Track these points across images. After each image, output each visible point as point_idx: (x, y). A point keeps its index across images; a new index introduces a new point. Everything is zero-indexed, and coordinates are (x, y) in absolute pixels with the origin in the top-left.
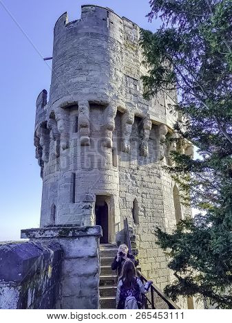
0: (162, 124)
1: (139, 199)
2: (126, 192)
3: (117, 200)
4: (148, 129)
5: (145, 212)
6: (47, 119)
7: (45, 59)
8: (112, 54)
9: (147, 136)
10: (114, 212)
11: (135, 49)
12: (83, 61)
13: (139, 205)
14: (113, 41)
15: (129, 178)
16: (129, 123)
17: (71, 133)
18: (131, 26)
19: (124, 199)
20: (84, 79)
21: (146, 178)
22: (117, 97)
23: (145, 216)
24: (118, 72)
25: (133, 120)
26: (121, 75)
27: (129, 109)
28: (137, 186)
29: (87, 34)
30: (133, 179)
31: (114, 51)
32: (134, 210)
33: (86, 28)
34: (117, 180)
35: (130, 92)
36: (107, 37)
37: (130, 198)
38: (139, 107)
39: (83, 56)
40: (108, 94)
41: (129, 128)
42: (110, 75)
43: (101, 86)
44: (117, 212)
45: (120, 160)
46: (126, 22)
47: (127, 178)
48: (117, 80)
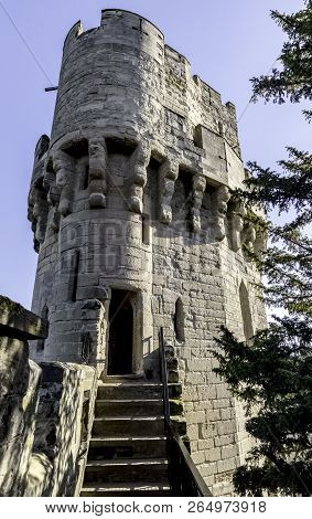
0: (222, 185)
1: (185, 298)
2: (163, 286)
3: (148, 299)
4: (200, 189)
5: (194, 320)
6: (44, 173)
7: (47, 90)
8: (146, 76)
9: (199, 201)
10: (142, 319)
11: (182, 88)
12: (100, 81)
13: (186, 309)
14: (148, 58)
15: (169, 264)
16: (171, 177)
17: (76, 190)
18: (177, 58)
19: (161, 298)
20: (99, 106)
21: (197, 267)
22: (151, 136)
23: (195, 328)
24: (154, 102)
25: (176, 173)
26: (158, 107)
27: (170, 156)
28: (182, 278)
29: (108, 45)
30: (176, 265)
31: (148, 71)
32: (177, 318)
33: (107, 38)
34: (149, 266)
35: (172, 133)
36: (138, 52)
37: (171, 296)
38: (186, 157)
39: (99, 75)
40: (136, 129)
41: (170, 184)
42: (141, 104)
43: (126, 117)
44: (148, 319)
45: (154, 234)
46: (168, 52)
47: (165, 264)
48: (152, 111)
